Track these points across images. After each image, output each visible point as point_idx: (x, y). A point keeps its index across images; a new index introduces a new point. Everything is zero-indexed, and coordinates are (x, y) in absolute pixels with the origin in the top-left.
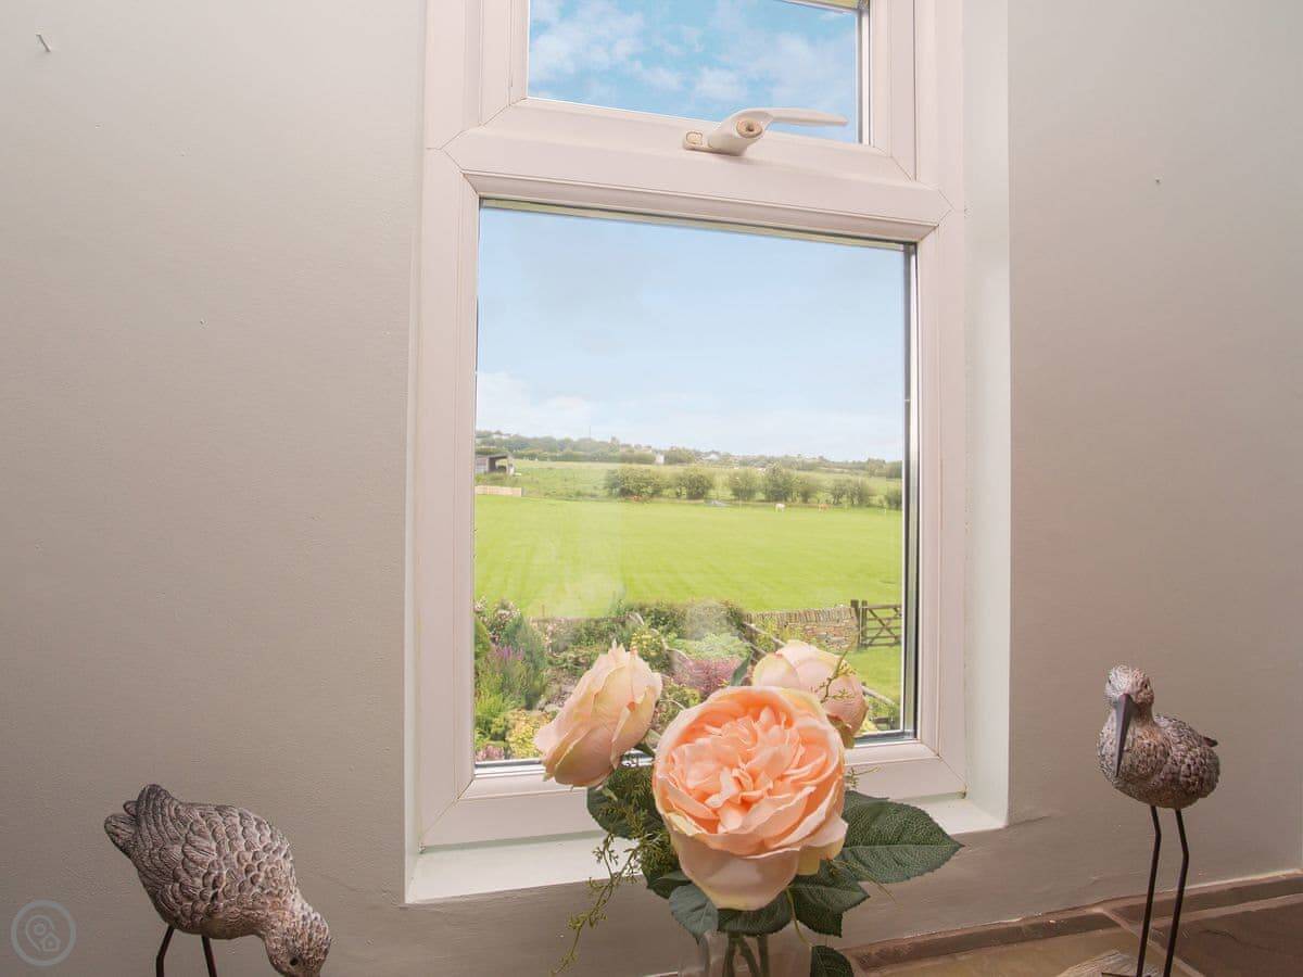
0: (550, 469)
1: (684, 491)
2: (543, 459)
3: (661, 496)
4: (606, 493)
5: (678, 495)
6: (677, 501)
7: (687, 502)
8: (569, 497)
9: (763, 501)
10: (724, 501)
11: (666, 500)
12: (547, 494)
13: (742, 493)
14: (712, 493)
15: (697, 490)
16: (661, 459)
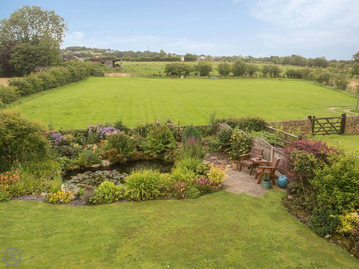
0: (137, 65)
1: (199, 73)
2: (133, 61)
3: (189, 75)
4: (165, 74)
5: (196, 75)
6: (196, 77)
7: (200, 77)
8: (150, 77)
9: (232, 76)
10: (216, 76)
11: (192, 77)
12: (141, 76)
13: (224, 73)
14: (210, 73)
15: (204, 72)
16: (183, 59)
